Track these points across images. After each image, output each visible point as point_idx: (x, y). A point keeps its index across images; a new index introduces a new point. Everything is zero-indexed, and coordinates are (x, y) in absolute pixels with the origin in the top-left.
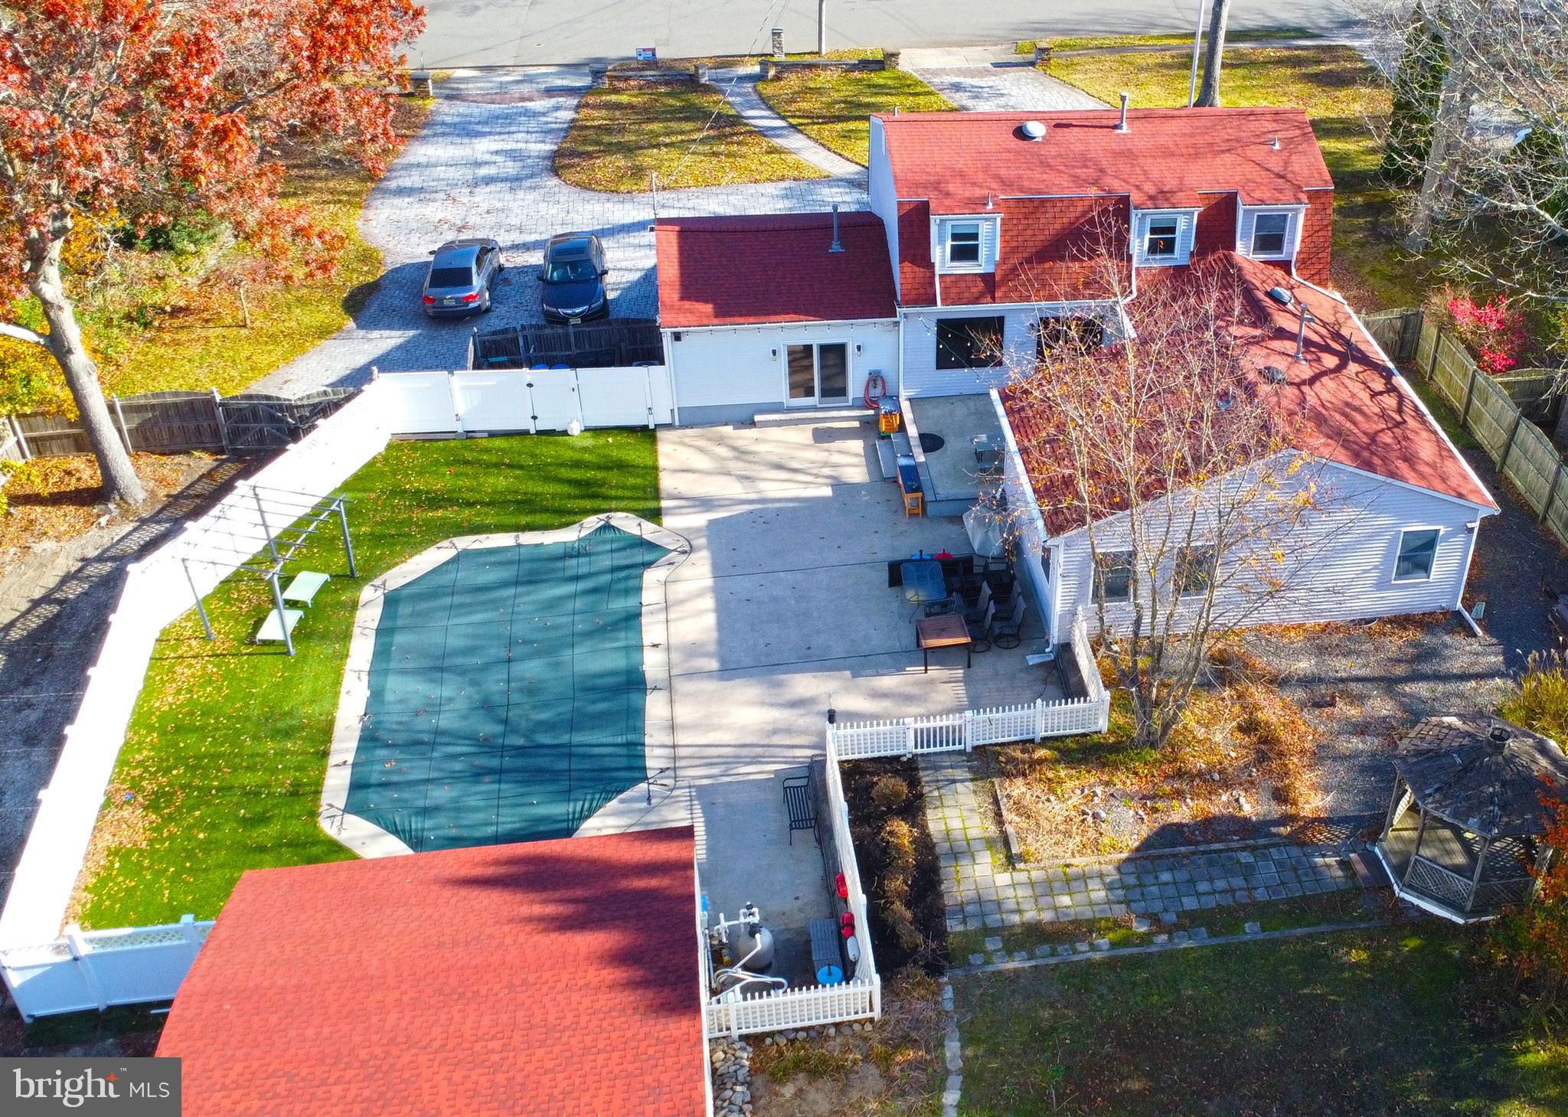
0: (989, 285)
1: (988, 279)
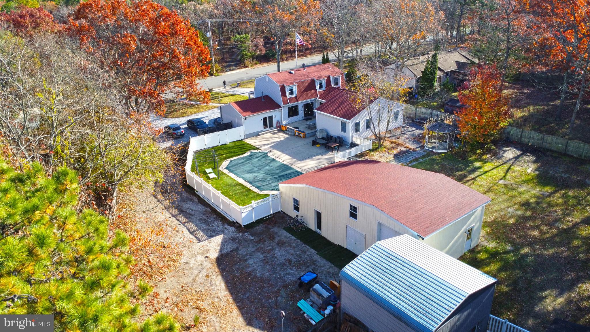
0: (296, 99)
1: (296, 97)
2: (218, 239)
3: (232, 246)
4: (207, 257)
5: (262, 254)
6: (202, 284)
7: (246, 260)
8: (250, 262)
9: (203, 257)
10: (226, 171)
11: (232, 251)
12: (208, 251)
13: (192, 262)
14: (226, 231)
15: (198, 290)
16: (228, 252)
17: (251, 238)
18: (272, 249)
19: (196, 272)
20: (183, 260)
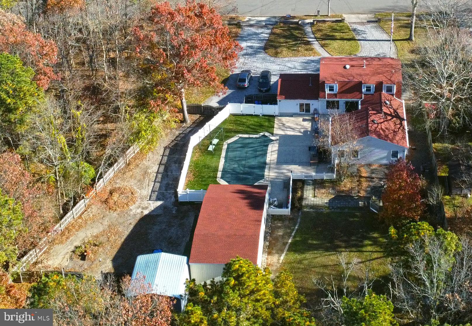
1: (336, 95)
2: (159, 203)
3: (160, 212)
4: (142, 212)
5: (166, 226)
6: (124, 226)
7: (155, 225)
8: (156, 227)
9: (141, 211)
10: (225, 147)
11: (157, 215)
12: (147, 208)
13: (134, 211)
14: (169, 200)
15: (119, 229)
16: (154, 214)
17: (174, 212)
18: (173, 226)
19: (129, 218)
20: (131, 208)
